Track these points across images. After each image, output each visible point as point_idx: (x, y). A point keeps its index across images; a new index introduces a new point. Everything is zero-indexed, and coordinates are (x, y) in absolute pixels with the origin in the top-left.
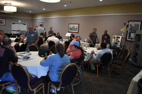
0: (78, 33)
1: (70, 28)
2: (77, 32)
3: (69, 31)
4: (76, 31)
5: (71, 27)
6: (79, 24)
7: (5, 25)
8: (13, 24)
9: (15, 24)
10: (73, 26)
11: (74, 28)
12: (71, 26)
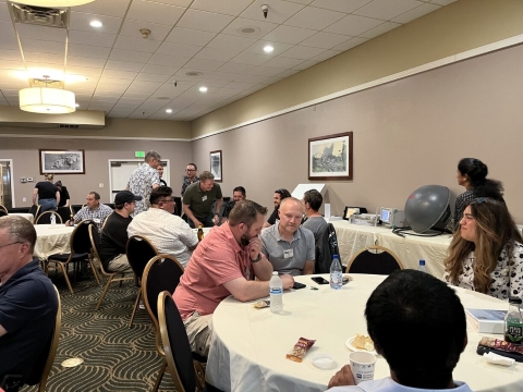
0: (350, 178)
1: (314, 159)
2: (346, 173)
3: (312, 174)
4: (339, 169)
5: (319, 156)
6: (350, 135)
7: (84, 173)
8: (118, 164)
9: (123, 166)
10: (326, 150)
11: (331, 157)
12: (318, 149)
